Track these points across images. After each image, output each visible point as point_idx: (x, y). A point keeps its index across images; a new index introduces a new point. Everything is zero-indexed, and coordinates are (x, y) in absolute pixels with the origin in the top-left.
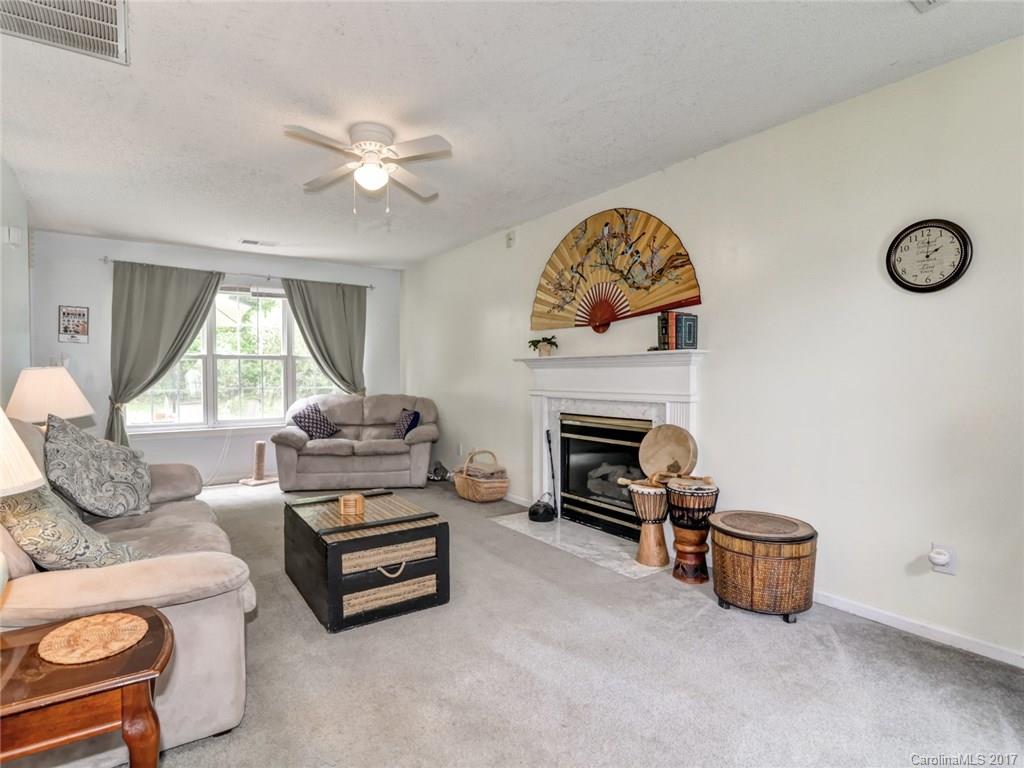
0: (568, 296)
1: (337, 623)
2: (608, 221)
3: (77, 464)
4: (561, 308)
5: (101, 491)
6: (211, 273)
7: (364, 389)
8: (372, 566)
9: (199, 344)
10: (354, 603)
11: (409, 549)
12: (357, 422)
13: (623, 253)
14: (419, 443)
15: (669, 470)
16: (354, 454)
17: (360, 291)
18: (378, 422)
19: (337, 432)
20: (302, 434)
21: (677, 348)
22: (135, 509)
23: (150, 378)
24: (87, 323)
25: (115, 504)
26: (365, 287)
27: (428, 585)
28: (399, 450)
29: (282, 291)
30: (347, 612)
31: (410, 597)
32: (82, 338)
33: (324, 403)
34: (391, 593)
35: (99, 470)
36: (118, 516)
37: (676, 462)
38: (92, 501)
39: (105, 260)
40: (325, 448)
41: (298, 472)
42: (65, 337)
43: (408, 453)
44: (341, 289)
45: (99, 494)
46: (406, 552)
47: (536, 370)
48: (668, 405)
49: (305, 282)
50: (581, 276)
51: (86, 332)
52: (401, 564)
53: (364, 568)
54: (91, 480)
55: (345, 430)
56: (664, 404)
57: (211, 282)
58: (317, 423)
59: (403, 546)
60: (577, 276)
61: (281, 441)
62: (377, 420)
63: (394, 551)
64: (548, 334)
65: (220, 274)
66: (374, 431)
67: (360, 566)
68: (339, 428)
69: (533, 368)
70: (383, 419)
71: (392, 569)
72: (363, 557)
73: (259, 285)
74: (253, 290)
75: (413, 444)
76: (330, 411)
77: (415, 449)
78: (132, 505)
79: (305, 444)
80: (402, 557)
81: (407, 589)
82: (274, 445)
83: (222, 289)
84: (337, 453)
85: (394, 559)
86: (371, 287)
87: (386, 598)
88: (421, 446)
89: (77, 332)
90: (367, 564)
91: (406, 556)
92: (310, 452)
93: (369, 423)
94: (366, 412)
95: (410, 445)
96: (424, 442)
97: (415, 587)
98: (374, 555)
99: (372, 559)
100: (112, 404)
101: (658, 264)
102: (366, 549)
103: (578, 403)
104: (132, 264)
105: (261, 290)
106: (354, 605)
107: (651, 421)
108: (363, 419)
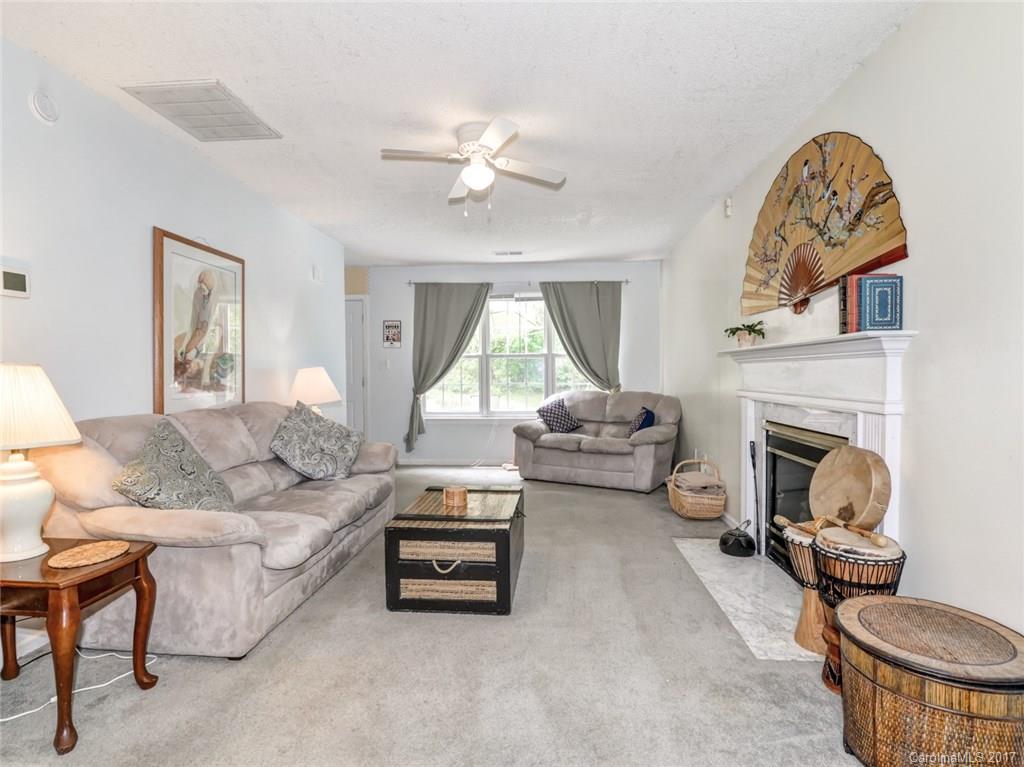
0: (771, 266)
1: (395, 603)
2: (807, 158)
3: (295, 437)
4: (766, 283)
5: (310, 459)
6: (482, 284)
7: (619, 386)
8: (429, 557)
9: (474, 345)
10: (411, 588)
11: (466, 549)
12: (599, 419)
13: (820, 199)
14: (642, 444)
15: (839, 516)
16: (580, 450)
17: (615, 288)
18: (618, 420)
19: (577, 427)
20: (543, 426)
21: (859, 330)
22: (333, 476)
23: (438, 373)
24: (400, 333)
25: (318, 470)
26: (620, 283)
27: (488, 591)
28: (621, 451)
29: (540, 295)
30: (404, 595)
31: (468, 597)
32: (397, 344)
33: (570, 399)
34: (447, 588)
35: (313, 444)
36: (320, 479)
37: (851, 504)
38: (300, 465)
39: (410, 283)
40: (555, 442)
41: (534, 462)
42: (387, 344)
43: (631, 454)
44: (596, 287)
45: (307, 461)
46: (465, 552)
47: (744, 365)
48: (860, 416)
49: (560, 283)
50: (784, 239)
51: (399, 340)
52: (454, 562)
53: (420, 558)
54: (303, 450)
55: (587, 426)
56: (856, 415)
57: (480, 293)
58: (560, 418)
59: (460, 544)
60: (779, 239)
61: (521, 433)
62: (617, 417)
63: (449, 547)
64: (753, 320)
65: (488, 284)
66: (612, 429)
67: (418, 555)
68: (580, 423)
69: (740, 363)
70: (622, 417)
71: (444, 564)
72: (420, 547)
73: (521, 290)
74: (516, 295)
75: (638, 445)
76: (575, 407)
77: (639, 451)
78: (330, 472)
79: (539, 436)
80: (459, 555)
81: (464, 588)
82: (514, 435)
83: (491, 297)
84: (564, 447)
85: (451, 555)
86: (627, 282)
87: (443, 592)
88: (645, 448)
89: (394, 340)
90: (424, 554)
91: (463, 555)
92: (542, 444)
93: (609, 420)
94: (608, 408)
95: (634, 446)
96: (648, 444)
97: (473, 589)
98: (430, 547)
99: (429, 550)
100: (415, 395)
101: (856, 207)
102: (422, 540)
103: (780, 409)
104: (427, 284)
105: (523, 295)
106: (411, 591)
107: (847, 439)
108: (604, 416)
